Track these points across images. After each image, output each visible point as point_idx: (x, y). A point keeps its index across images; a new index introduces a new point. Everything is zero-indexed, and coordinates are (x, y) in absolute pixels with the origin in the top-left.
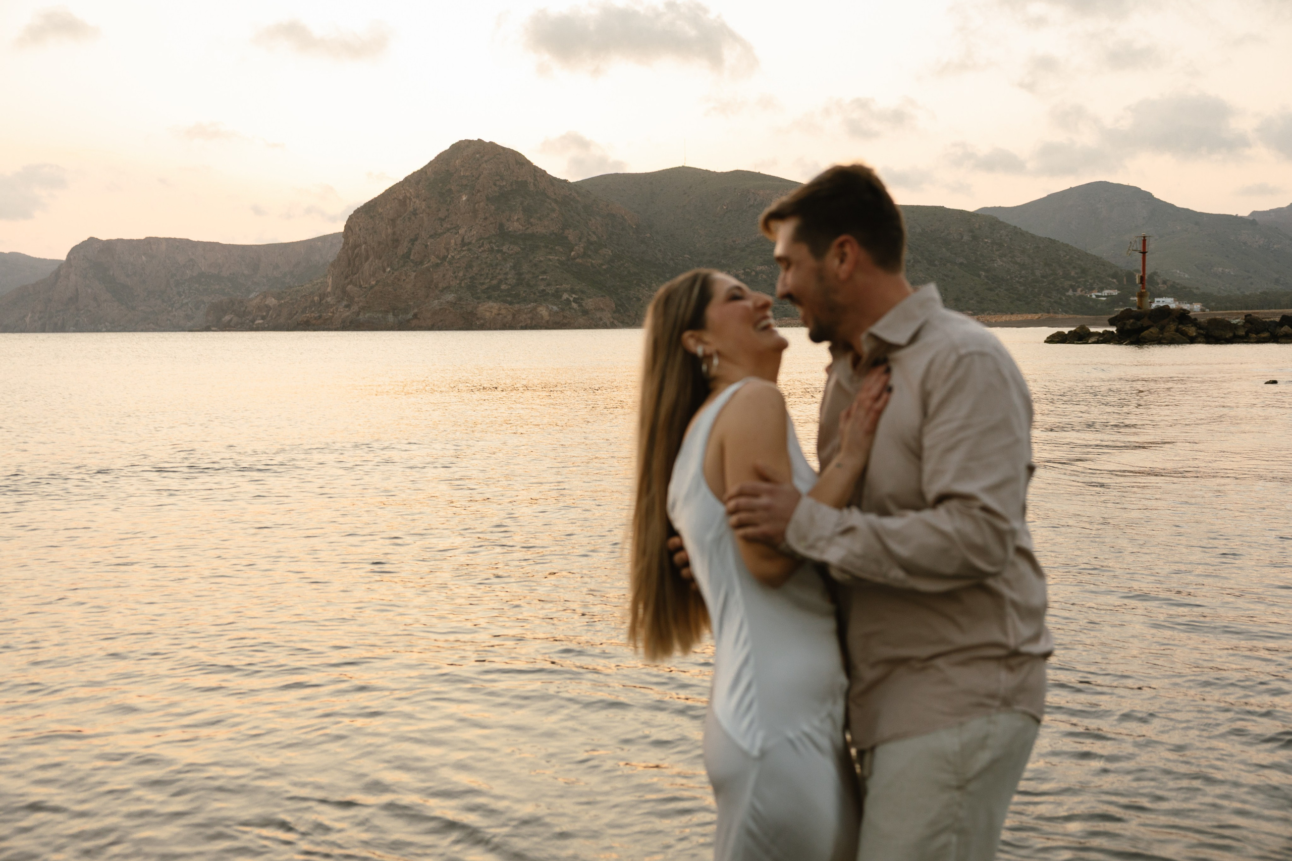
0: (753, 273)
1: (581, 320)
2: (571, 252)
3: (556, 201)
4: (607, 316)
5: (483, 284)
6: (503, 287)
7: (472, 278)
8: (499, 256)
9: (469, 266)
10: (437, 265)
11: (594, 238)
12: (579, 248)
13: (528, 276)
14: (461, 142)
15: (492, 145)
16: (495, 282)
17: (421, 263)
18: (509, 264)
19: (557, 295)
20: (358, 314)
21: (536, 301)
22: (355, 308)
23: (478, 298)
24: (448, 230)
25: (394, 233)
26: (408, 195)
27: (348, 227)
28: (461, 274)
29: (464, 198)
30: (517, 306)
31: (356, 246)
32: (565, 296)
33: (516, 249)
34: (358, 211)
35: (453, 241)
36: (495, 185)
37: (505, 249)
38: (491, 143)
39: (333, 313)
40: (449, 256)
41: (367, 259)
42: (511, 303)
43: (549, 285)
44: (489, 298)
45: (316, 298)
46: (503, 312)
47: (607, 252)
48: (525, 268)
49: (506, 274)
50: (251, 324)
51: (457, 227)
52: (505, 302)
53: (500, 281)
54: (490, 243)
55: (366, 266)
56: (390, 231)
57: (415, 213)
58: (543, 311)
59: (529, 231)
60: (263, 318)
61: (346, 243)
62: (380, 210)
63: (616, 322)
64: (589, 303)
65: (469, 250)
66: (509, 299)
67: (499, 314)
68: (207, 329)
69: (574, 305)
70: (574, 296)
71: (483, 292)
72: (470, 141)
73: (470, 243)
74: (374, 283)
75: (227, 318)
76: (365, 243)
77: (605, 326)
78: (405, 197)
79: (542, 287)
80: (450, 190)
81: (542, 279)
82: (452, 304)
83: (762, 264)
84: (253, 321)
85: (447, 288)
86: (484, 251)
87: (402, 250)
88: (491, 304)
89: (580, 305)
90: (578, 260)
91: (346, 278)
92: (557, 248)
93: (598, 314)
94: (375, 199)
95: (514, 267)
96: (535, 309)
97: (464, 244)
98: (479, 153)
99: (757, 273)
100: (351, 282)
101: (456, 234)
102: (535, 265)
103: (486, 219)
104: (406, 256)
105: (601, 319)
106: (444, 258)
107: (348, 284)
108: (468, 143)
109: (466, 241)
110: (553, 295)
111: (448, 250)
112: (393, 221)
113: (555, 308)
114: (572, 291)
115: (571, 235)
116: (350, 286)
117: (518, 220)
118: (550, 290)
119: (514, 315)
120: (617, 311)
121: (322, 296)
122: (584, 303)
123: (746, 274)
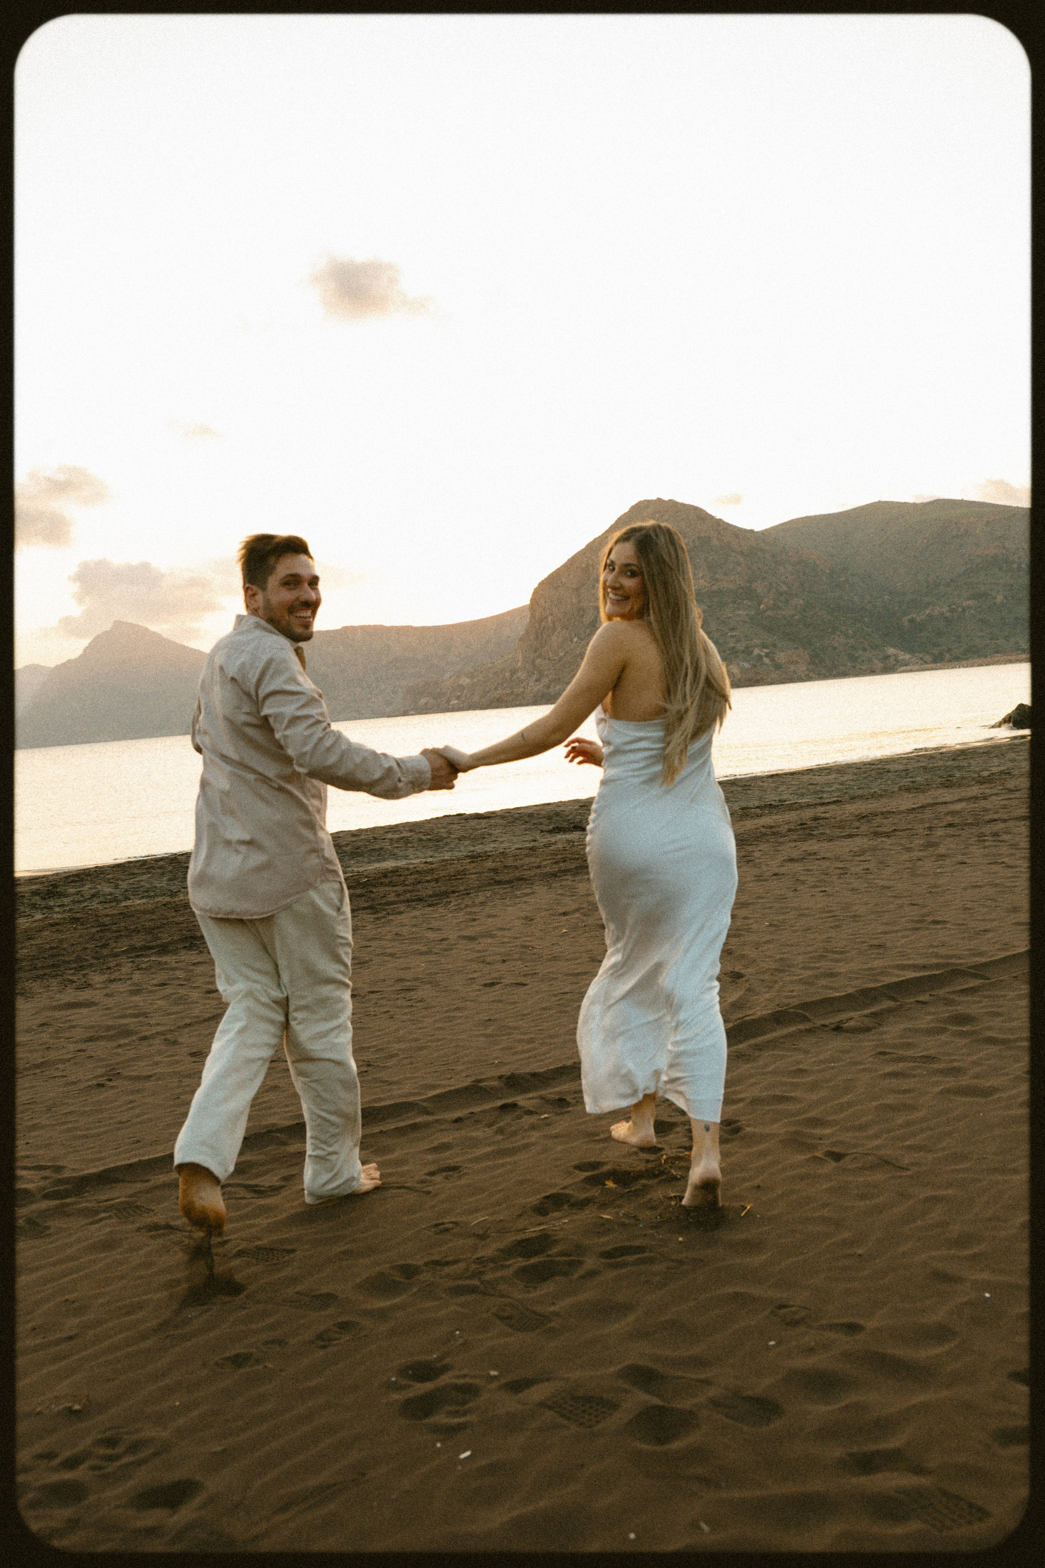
0: (960, 610)
1: (775, 676)
2: (759, 606)
3: (742, 553)
4: (802, 668)
11: (784, 588)
12: (769, 601)
14: (640, 503)
15: (673, 504)
19: (748, 651)
20: (549, 687)
22: (545, 681)
25: (579, 602)
26: (591, 563)
27: (533, 600)
31: (543, 619)
32: (756, 651)
34: (542, 584)
38: (670, 500)
39: (524, 688)
41: (554, 629)
43: (738, 641)
45: (507, 674)
47: (799, 601)
50: (446, 705)
55: (554, 638)
56: (575, 600)
59: (715, 588)
60: (458, 698)
61: (533, 616)
62: (565, 580)
63: (811, 674)
64: (781, 657)
68: (405, 714)
69: (766, 660)
70: (765, 650)
72: (648, 501)
75: (423, 701)
76: (552, 615)
77: (801, 679)
78: (588, 565)
79: (732, 645)
81: (732, 637)
83: (969, 599)
84: (448, 702)
89: (772, 660)
90: (768, 613)
91: (536, 651)
92: (745, 602)
93: (793, 668)
94: (558, 569)
98: (659, 512)
99: (964, 609)
100: (540, 656)
102: (723, 622)
105: (795, 672)
107: (538, 657)
108: (649, 502)
110: (743, 652)
112: (577, 590)
113: (746, 665)
114: (764, 646)
115: (759, 587)
116: (539, 660)
117: (703, 577)
118: (740, 647)
120: (812, 662)
121: (513, 672)
122: (776, 657)
123: (952, 611)
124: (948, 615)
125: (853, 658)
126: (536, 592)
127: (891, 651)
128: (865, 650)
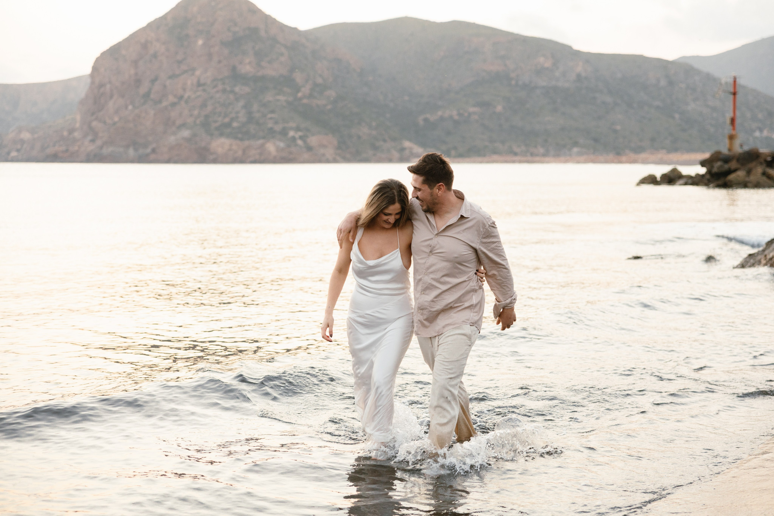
0: (466, 114)
1: (306, 156)
2: (298, 93)
3: (285, 46)
4: (329, 152)
5: (215, 122)
6: (235, 124)
7: (207, 117)
8: (231, 96)
9: (204, 105)
10: (174, 104)
11: (319, 80)
12: (306, 90)
13: (257, 115)
16: (227, 120)
17: (160, 102)
18: (241, 103)
19: (284, 133)
20: (102, 148)
21: (264, 138)
22: (99, 142)
23: (212, 135)
24: (185, 72)
25: (136, 74)
28: (196, 112)
29: (200, 42)
30: (246, 143)
31: (101, 85)
32: (291, 133)
33: (247, 89)
34: (103, 54)
35: (189, 82)
36: (229, 30)
37: (237, 89)
39: (79, 147)
40: (186, 96)
41: (111, 97)
42: (241, 140)
43: (276, 123)
44: (222, 135)
45: (65, 133)
46: (234, 147)
47: (332, 93)
48: (255, 107)
49: (237, 113)
50: (7, 156)
51: (193, 70)
52: (236, 138)
53: (232, 120)
54: (224, 84)
55: (111, 104)
56: (132, 72)
57: (155, 56)
58: (271, 147)
59: (260, 74)
60: (18, 150)
61: (93, 83)
62: (124, 52)
63: (338, 158)
64: (313, 140)
65: (204, 90)
66: (240, 136)
67: (230, 150)
69: (300, 142)
70: (300, 134)
71: (217, 129)
73: (204, 84)
74: (116, 119)
76: (110, 83)
77: (328, 161)
78: (147, 42)
79: (270, 125)
80: (187, 36)
81: (271, 118)
82: (188, 140)
83: (474, 106)
84: (8, 153)
85: (184, 125)
86: (218, 92)
87: (143, 90)
88: (223, 140)
89: (305, 142)
90: (305, 101)
91: (93, 114)
92: (284, 89)
93: (322, 151)
94: (120, 43)
95: (245, 107)
96: (263, 145)
97: (199, 84)
99: (470, 114)
100: (96, 119)
101: (193, 74)
102: (265, 105)
103: (220, 62)
104: (147, 95)
105: (324, 155)
106: (181, 97)
107: (94, 120)
109: (202, 81)
110: (280, 133)
111: (184, 90)
112: (135, 63)
113: (282, 145)
114: (298, 129)
115: (298, 77)
116: (95, 123)
117: (250, 63)
118: (278, 128)
119: (244, 151)
120: (339, 148)
121: (71, 131)
122: (309, 140)
123: (460, 115)
124: (456, 117)
125: (375, 148)
126: (97, 60)
127: (407, 144)
128: (385, 141)
